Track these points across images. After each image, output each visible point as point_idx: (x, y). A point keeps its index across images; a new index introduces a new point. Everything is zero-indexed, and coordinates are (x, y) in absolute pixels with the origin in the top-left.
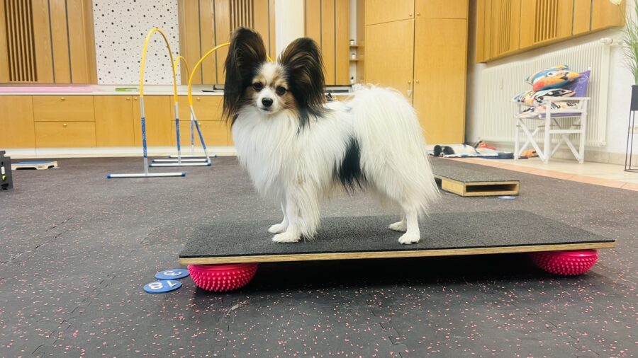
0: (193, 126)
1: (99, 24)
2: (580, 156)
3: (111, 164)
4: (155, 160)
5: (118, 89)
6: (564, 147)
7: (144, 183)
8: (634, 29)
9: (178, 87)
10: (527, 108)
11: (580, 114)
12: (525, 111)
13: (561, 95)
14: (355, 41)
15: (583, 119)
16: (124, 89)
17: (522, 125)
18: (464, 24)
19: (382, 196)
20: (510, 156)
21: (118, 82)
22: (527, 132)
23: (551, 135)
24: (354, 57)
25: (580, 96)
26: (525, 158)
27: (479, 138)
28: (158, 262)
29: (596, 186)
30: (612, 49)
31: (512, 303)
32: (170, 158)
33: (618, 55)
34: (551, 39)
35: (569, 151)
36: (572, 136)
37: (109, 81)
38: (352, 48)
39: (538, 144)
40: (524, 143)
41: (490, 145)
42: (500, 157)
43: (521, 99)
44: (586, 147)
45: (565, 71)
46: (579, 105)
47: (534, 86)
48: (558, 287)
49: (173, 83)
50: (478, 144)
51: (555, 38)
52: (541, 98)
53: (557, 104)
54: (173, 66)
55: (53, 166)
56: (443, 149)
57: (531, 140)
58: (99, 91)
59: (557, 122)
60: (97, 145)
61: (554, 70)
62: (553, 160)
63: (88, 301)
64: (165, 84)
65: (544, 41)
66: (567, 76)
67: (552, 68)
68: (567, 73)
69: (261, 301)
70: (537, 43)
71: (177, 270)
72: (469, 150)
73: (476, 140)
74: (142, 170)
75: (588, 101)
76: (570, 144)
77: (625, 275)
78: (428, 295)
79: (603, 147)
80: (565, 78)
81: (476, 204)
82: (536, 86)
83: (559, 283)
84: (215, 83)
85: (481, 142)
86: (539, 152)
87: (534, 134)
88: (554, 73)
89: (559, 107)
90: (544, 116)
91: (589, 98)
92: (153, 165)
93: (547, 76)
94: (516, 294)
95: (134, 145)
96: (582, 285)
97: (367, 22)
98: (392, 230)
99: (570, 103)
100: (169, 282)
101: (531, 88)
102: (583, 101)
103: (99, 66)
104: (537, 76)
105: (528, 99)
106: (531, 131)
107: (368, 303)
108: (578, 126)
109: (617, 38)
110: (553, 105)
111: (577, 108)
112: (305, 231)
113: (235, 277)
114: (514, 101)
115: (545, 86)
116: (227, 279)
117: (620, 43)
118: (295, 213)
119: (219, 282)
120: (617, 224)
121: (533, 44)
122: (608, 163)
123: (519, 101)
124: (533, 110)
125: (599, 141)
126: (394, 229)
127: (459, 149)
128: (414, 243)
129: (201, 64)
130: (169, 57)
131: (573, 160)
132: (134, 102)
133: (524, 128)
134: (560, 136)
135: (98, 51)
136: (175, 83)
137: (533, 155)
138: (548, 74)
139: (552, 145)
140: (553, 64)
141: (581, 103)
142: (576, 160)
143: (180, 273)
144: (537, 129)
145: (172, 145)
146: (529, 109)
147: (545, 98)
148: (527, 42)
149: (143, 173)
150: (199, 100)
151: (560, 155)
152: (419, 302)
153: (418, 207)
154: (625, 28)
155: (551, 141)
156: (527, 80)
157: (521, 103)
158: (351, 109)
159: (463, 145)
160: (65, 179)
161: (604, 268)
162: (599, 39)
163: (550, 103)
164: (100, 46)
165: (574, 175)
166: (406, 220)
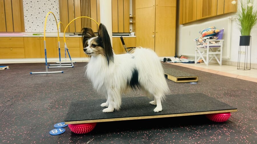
0: (66, 50)
1: (25, 7)
2: (220, 63)
3: (32, 67)
4: (50, 65)
5: (34, 34)
6: (214, 59)
7: (46, 76)
8: (241, 14)
9: (59, 33)
10: (200, 44)
11: (220, 46)
12: (199, 45)
13: (213, 39)
14: (132, 15)
15: (221, 48)
16: (36, 34)
17: (198, 50)
18: (175, 9)
19: (147, 92)
20: (193, 62)
21: (34, 31)
22: (200, 53)
23: (209, 54)
24: (131, 22)
25: (220, 39)
26: (199, 63)
27: (181, 54)
28: (55, 118)
29: (227, 77)
30: (232, 21)
31: (199, 137)
32: (56, 63)
33: (234, 23)
34: (209, 16)
35: (216, 60)
36: (217, 55)
37: (30, 30)
38: (130, 18)
39: (204, 57)
40: (199, 57)
41: (185, 57)
42: (189, 62)
43: (197, 40)
44: (222, 59)
45: (214, 29)
46: (220, 43)
47: (202, 35)
48: (216, 128)
49: (57, 32)
50: (180, 57)
51: (210, 16)
52: (205, 40)
53: (211, 42)
54: (57, 25)
55: (7, 68)
56: (167, 59)
57: (201, 56)
58: (26, 35)
59: (211, 49)
60: (25, 58)
61: (210, 29)
62: (210, 64)
63: (26, 140)
64: (54, 32)
65: (206, 17)
66: (215, 31)
67: (209, 28)
68: (215, 30)
69: (99, 138)
70: (203, 18)
71: (63, 123)
72: (177, 60)
73: (180, 55)
74: (45, 70)
75: (223, 41)
76: (216, 58)
77: (241, 121)
78: (166, 134)
79: (229, 59)
80: (214, 32)
81: (181, 86)
82: (203, 35)
83: (216, 126)
84: (75, 32)
85: (182, 56)
86: (204, 61)
87: (203, 53)
88: (210, 30)
89: (212, 43)
90: (206, 47)
91: (223, 40)
92: (49, 67)
93: (207, 31)
94: (200, 132)
95: (41, 57)
96: (225, 126)
97: (136, 8)
98: (150, 104)
99: (216, 42)
100: (60, 129)
101: (201, 36)
102: (221, 41)
103: (26, 24)
104: (204, 31)
105: (200, 40)
106: (202, 52)
107: (143, 138)
108: (219, 51)
109: (234, 17)
110: (210, 43)
111: (219, 44)
112: (116, 107)
113: (88, 128)
114: (195, 40)
115: (207, 35)
116: (85, 129)
117: (235, 19)
118: (111, 100)
119: (81, 131)
120: (236, 96)
121: (202, 18)
122: (231, 65)
123: (197, 41)
124: (202, 45)
125: (227, 57)
126: (151, 104)
127: (173, 59)
128: (160, 112)
129: (69, 26)
130: (55, 21)
131: (217, 64)
132: (41, 40)
133: (199, 51)
134: (213, 55)
135: (25, 18)
136: (58, 32)
137: (202, 61)
138: (208, 30)
139: (210, 58)
140: (209, 26)
141: (220, 42)
142: (218, 64)
143: (64, 124)
144: (204, 52)
145: (57, 57)
146: (201, 44)
147: (207, 40)
148: (199, 17)
149: (46, 72)
150: (68, 39)
151: (213, 62)
152: (162, 137)
153: (161, 97)
154: (237, 13)
155: (209, 56)
156: (200, 32)
157: (197, 42)
158: (134, 57)
159: (175, 58)
160: (12, 75)
161: (233, 118)
162: (227, 17)
163: (209, 42)
164: (26, 16)
165: (219, 71)
166: (156, 100)
